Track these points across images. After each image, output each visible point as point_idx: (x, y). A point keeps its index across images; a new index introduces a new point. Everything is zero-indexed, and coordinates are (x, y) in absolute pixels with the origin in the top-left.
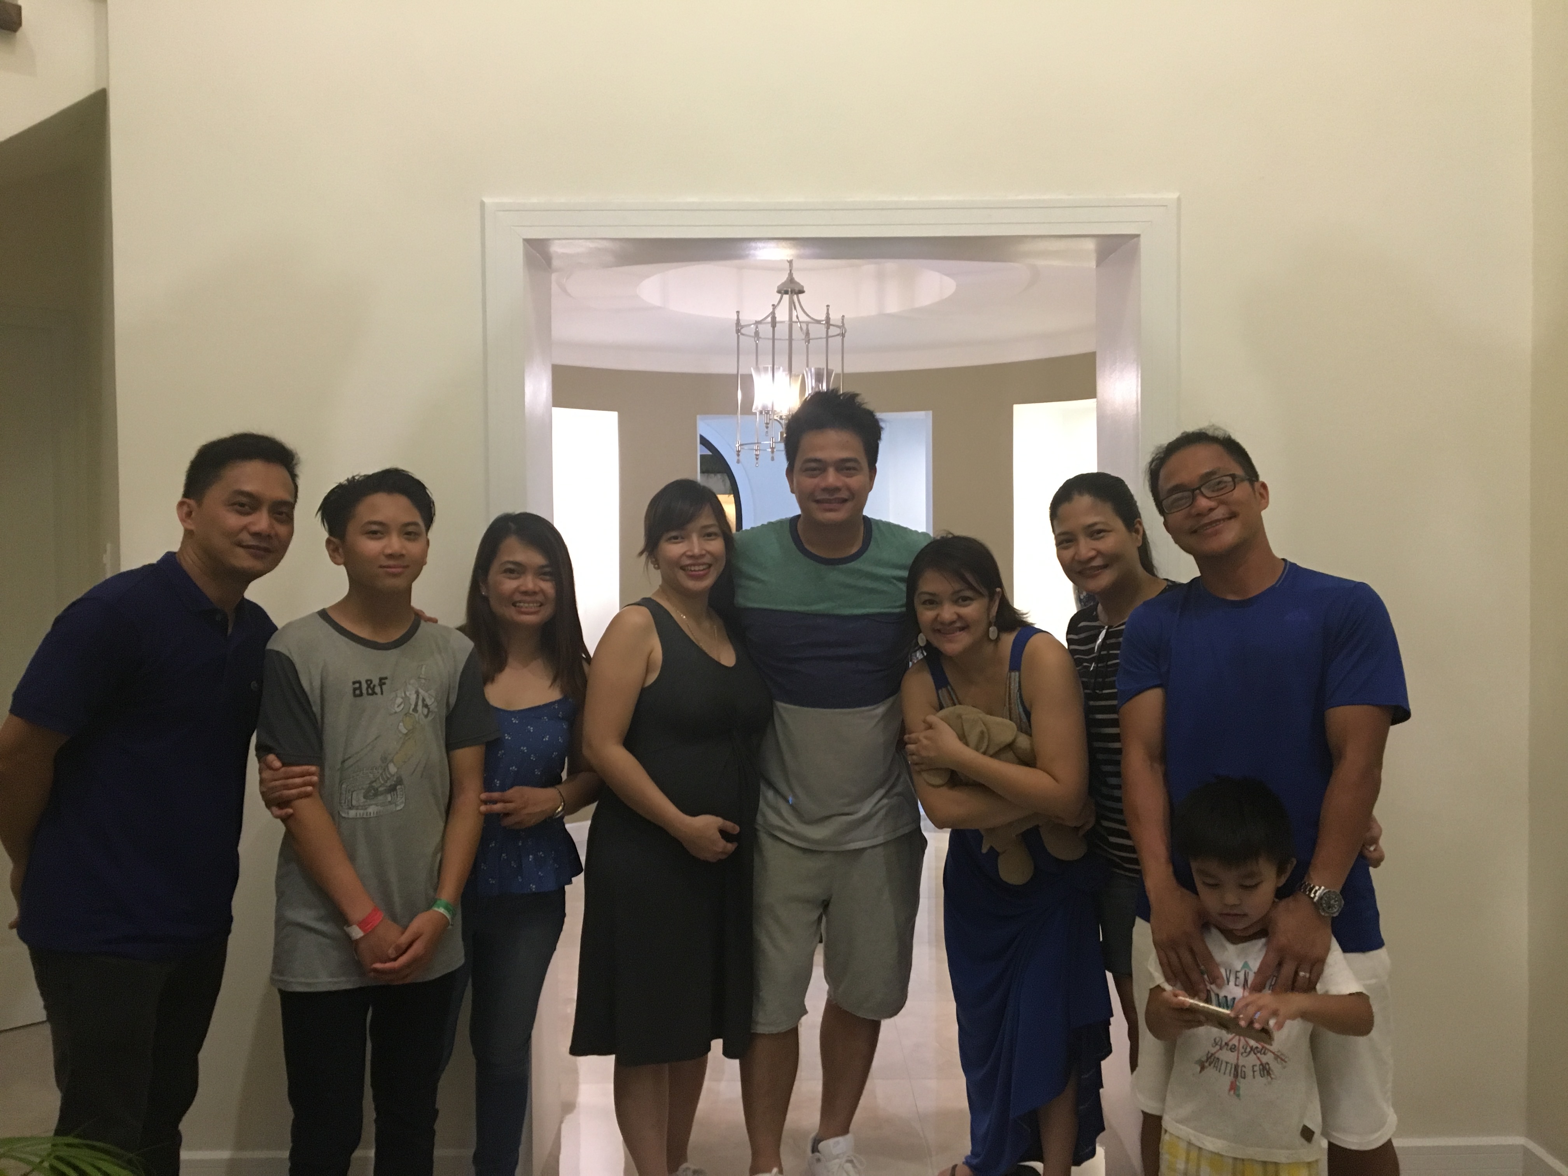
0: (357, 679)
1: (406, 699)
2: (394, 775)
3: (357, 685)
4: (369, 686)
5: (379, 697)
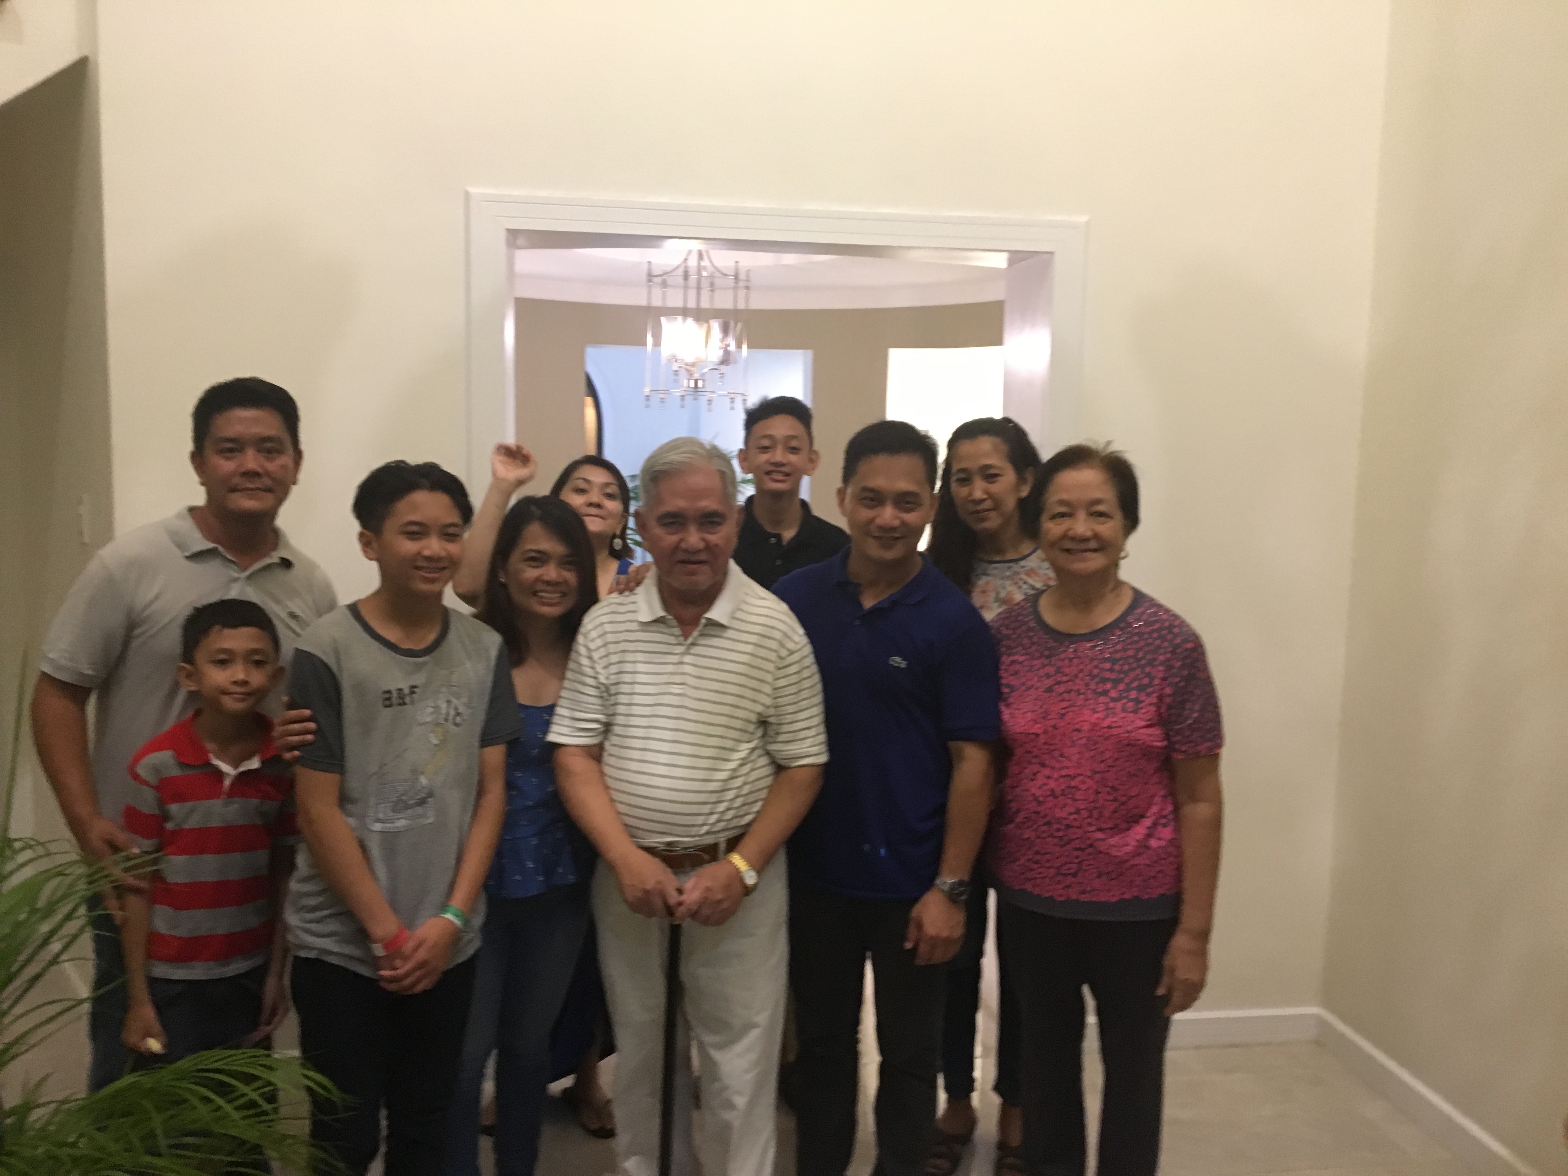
0: (386, 689)
1: (437, 707)
2: (425, 788)
3: (387, 695)
4: (399, 697)
5: (409, 706)
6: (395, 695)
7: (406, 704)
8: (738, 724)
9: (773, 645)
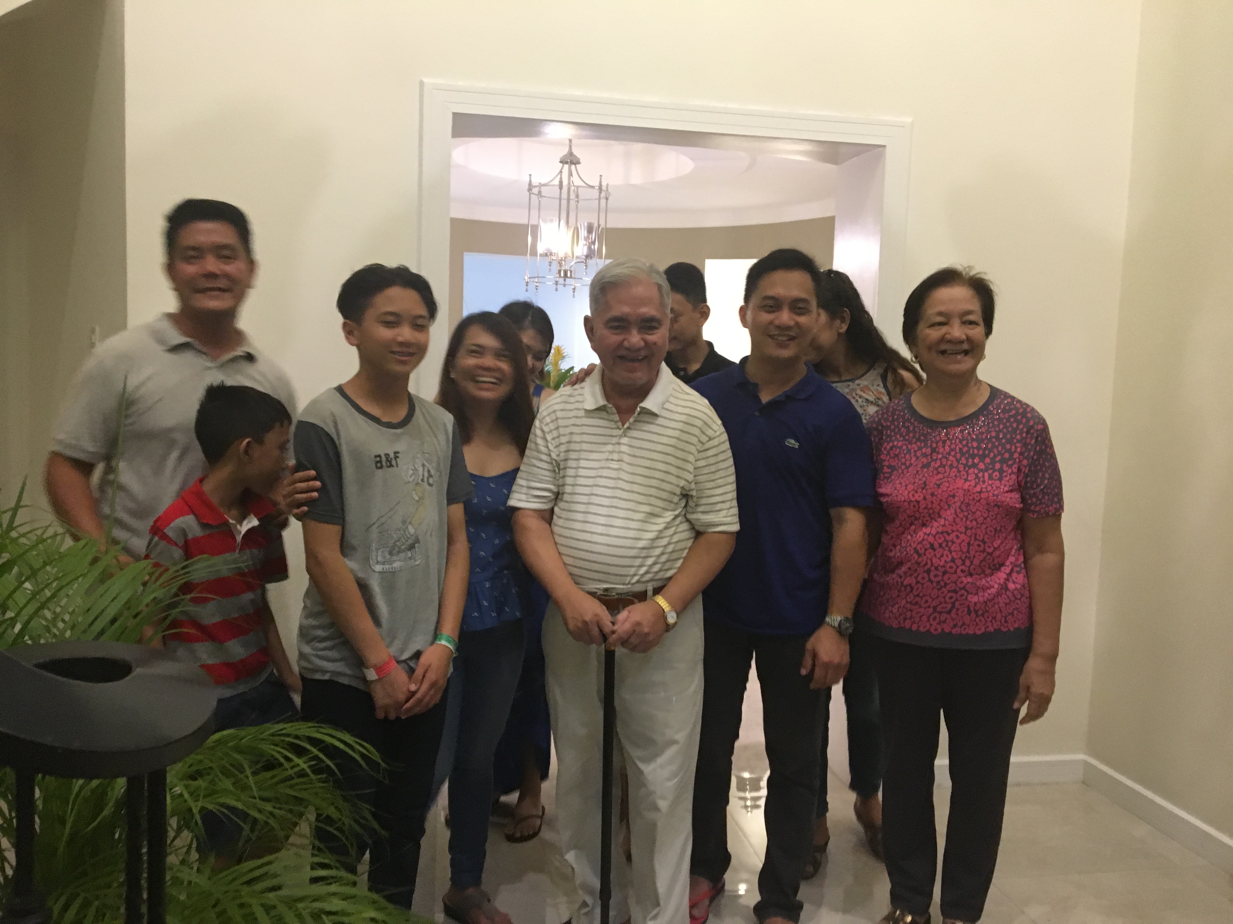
0: (377, 454)
1: (415, 470)
2: (413, 535)
3: (378, 459)
4: (387, 460)
5: (395, 468)
6: (384, 459)
7: (393, 466)
8: (664, 495)
9: (697, 432)
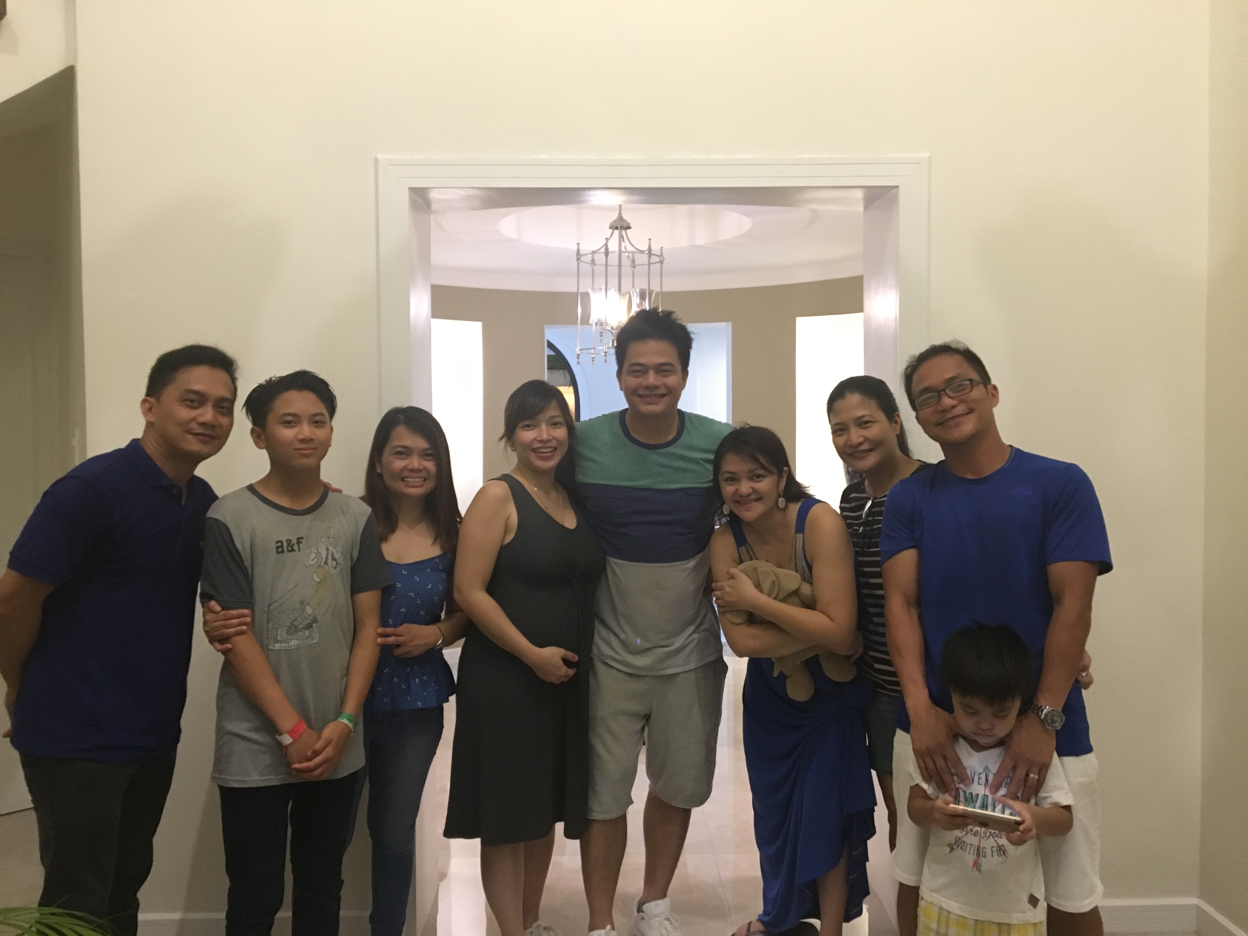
0: (280, 539)
1: (318, 553)
2: (310, 615)
5: (297, 553)
6: (285, 544)
7: (295, 551)
